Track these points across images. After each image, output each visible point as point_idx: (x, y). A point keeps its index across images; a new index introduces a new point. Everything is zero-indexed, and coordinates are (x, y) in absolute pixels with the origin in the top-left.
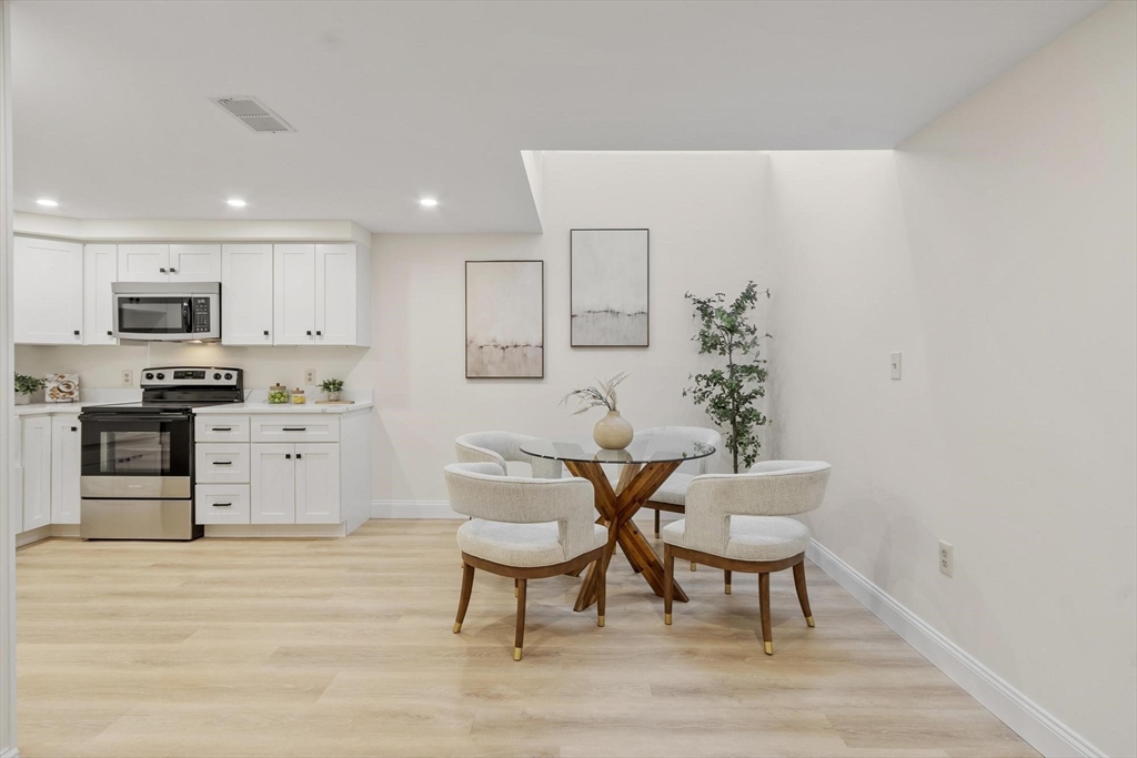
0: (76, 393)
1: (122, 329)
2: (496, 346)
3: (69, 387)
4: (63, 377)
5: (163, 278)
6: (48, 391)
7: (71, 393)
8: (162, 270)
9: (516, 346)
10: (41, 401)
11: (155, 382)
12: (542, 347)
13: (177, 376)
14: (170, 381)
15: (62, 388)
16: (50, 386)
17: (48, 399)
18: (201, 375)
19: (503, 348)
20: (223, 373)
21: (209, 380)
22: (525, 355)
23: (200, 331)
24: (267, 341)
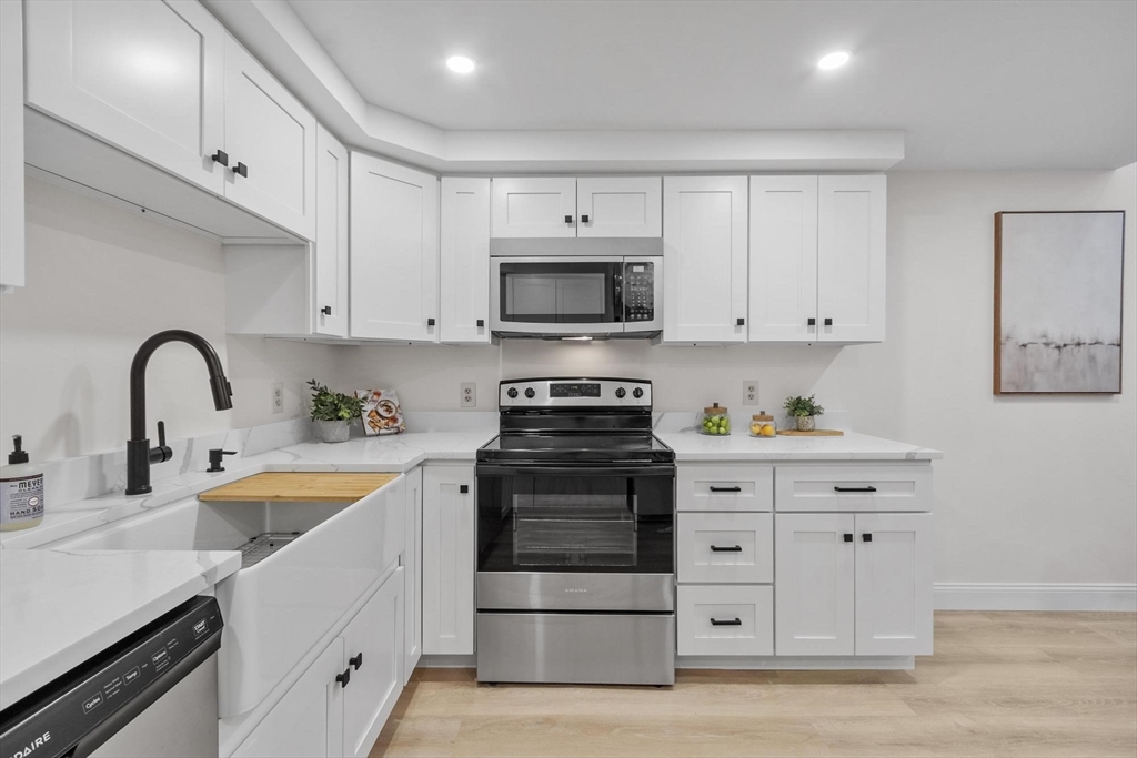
0: (400, 420)
1: (505, 317)
2: (1047, 344)
3: (389, 410)
4: (378, 394)
5: (568, 232)
6: (366, 419)
7: (394, 419)
8: (568, 219)
9: (1079, 344)
10: (358, 433)
11: (522, 401)
12: (1120, 345)
13: (555, 392)
14: (545, 399)
15: (381, 411)
16: (368, 407)
17: (369, 430)
18: (593, 390)
19: (1059, 348)
20: (630, 388)
21: (607, 398)
22: (1092, 359)
23: (636, 320)
24: (740, 336)
